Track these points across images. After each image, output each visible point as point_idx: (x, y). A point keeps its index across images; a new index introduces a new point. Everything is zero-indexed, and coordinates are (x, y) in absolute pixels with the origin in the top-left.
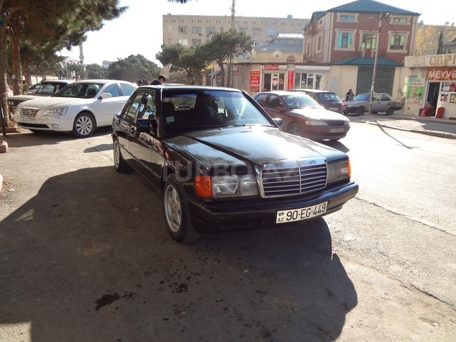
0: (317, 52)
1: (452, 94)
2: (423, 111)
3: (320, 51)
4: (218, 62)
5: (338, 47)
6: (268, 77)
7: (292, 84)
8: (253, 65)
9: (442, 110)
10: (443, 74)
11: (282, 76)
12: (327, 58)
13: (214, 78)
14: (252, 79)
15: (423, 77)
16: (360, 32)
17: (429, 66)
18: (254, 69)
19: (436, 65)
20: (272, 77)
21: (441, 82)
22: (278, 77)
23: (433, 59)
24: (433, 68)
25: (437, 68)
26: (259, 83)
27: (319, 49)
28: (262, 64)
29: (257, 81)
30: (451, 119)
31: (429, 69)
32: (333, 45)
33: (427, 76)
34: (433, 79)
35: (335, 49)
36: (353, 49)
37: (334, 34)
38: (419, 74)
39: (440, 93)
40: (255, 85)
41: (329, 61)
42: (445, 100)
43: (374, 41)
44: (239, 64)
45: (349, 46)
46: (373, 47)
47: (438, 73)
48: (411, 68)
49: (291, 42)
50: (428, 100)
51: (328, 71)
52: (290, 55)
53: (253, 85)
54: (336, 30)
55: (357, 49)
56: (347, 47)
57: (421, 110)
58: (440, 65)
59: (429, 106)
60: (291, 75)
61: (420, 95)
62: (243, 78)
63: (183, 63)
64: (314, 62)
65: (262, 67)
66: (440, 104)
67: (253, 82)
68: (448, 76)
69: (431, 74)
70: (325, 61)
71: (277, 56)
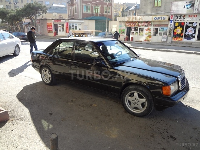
0: (75, 14)
1: (135, 32)
2: (126, 39)
3: (77, 13)
4: (30, 18)
5: (85, 12)
6: (56, 26)
7: (68, 29)
8: (48, 20)
9: (132, 38)
10: (132, 24)
11: (63, 25)
12: (80, 16)
13: (25, 26)
14: (48, 26)
15: (124, 25)
16: (93, 5)
17: (127, 21)
18: (49, 22)
19: (129, 21)
20: (58, 26)
21: (131, 27)
22: (61, 25)
23: (128, 18)
24: (128, 22)
25: (129, 22)
26: (52, 28)
27: (76, 12)
28: (52, 19)
29: (51, 28)
30: (136, 41)
31: (126, 22)
32: (82, 11)
33: (126, 25)
34: (128, 26)
35: (83, 13)
36: (91, 13)
37: (82, 6)
38: (123, 24)
39: (131, 31)
40: (50, 30)
41: (81, 18)
42: (133, 34)
43: (98, 9)
44: (40, 19)
45: (89, 11)
46: (98, 12)
47: (130, 23)
48: (119, 22)
49: (60, 9)
50: (127, 34)
51: (83, 23)
52: (60, 14)
53: (49, 30)
54: (83, 4)
55: (92, 13)
56: (88, 12)
57: (125, 38)
58: (131, 21)
59: (128, 37)
60: (67, 24)
61: (124, 32)
62: (43, 26)
63: (10, 19)
64: (74, 18)
65: (53, 21)
66: (131, 36)
67: (48, 28)
68: (134, 25)
69: (127, 24)
70: (80, 18)
71: (55, 15)
